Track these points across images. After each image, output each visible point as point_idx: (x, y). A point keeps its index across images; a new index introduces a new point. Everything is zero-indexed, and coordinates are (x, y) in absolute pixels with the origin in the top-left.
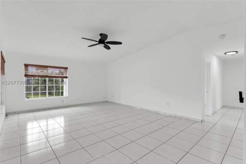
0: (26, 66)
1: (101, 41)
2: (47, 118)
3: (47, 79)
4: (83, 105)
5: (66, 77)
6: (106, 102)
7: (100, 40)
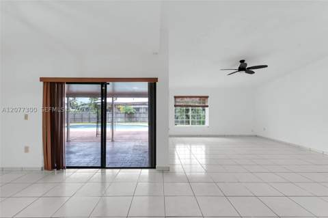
0: (175, 97)
1: (242, 68)
2: (191, 144)
3: (190, 108)
4: (224, 136)
5: (207, 106)
6: (256, 136)
7: (239, 68)
